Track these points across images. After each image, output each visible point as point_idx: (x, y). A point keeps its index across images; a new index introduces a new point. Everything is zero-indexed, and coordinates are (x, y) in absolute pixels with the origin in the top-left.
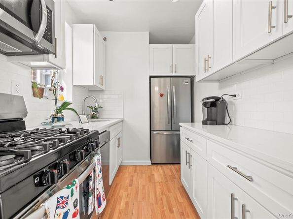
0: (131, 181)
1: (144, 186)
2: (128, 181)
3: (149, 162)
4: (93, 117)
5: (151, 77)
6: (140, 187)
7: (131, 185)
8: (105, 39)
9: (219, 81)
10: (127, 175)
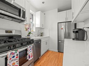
0: (49, 55)
1: (52, 58)
2: (48, 55)
3: (57, 51)
4: (41, 36)
5: (58, 23)
6: (51, 58)
7: (48, 57)
8: (45, 14)
9: (84, 22)
10: (49, 53)
